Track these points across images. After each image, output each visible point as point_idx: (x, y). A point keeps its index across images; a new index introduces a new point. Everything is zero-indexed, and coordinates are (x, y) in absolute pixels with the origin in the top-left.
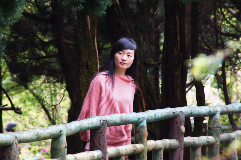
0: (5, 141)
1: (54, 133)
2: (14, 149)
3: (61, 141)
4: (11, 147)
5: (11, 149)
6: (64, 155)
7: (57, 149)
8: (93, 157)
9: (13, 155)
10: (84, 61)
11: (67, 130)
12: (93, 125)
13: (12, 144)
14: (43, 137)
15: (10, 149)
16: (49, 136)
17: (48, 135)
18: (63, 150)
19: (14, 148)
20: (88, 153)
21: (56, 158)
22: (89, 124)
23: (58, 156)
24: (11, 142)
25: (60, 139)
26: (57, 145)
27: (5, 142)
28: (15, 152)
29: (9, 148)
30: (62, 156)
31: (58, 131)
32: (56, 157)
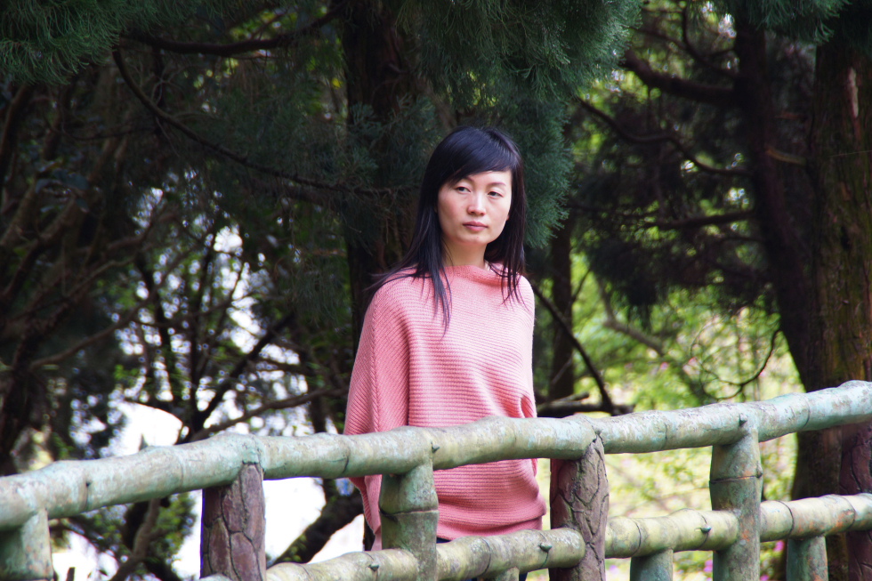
0: (562, 441)
1: (720, 426)
2: (592, 470)
3: (742, 455)
4: (583, 461)
5: (584, 469)
6: (753, 501)
7: (730, 481)
8: (851, 514)
9: (588, 486)
10: (836, 220)
11: (764, 419)
12: (850, 411)
13: (584, 453)
14: (682, 437)
15: (578, 469)
16: (704, 436)
17: (700, 433)
18: (750, 483)
19: (593, 465)
20: (834, 501)
21: (726, 509)
22: (835, 405)
23: (734, 501)
24: (583, 448)
25: (740, 447)
26: (729, 466)
27: (564, 444)
28: (594, 478)
29: (578, 464)
30: (747, 503)
31: (733, 423)
32: (728, 505)
